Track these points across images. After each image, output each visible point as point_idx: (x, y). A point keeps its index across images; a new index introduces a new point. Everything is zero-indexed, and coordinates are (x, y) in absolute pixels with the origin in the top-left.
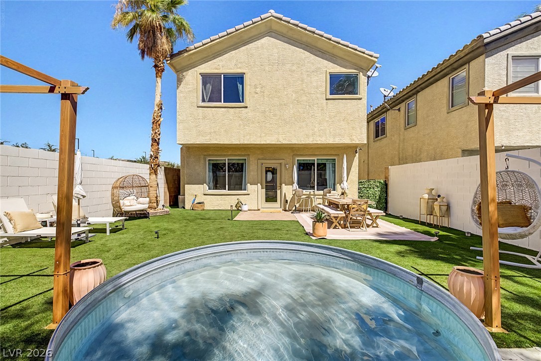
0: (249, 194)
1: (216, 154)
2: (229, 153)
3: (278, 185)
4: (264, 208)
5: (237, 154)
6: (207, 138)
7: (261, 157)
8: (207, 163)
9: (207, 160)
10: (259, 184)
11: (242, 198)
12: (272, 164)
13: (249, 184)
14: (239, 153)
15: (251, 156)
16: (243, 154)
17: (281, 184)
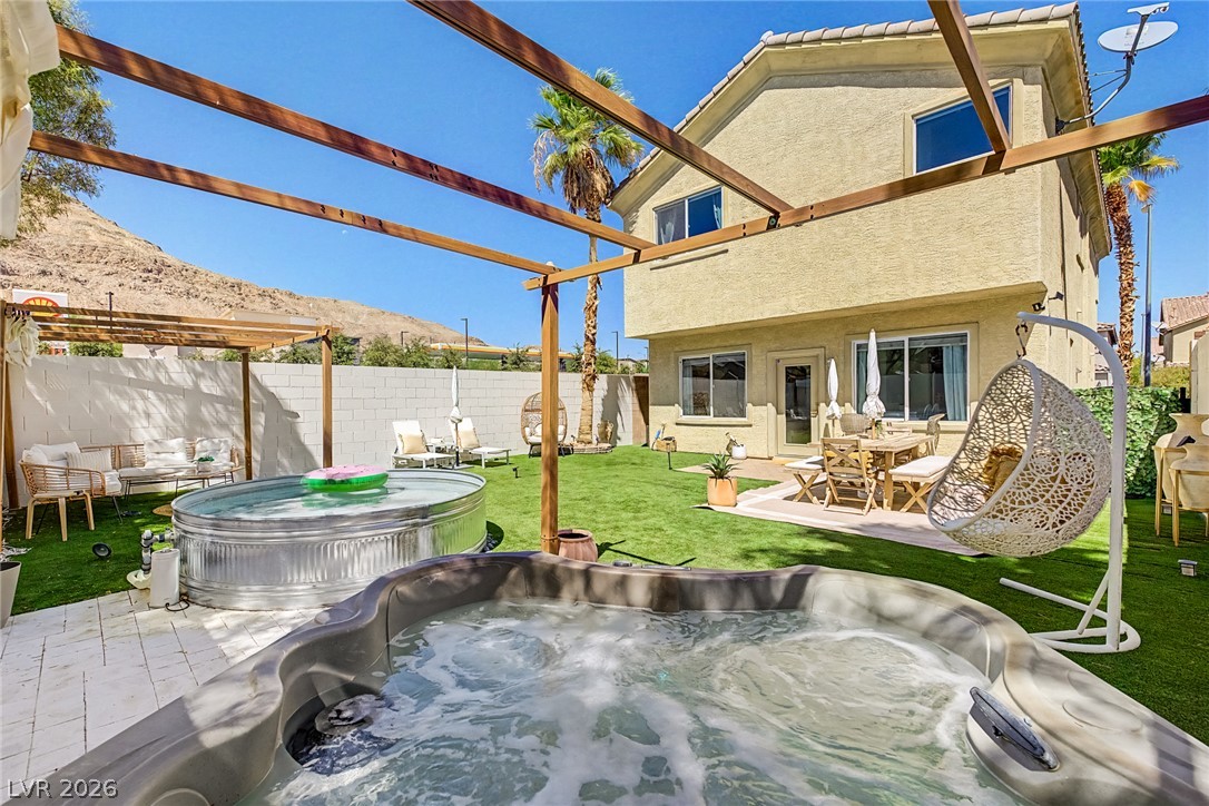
0: (751, 426)
1: (693, 347)
2: (715, 345)
3: (813, 406)
4: (780, 455)
5: (727, 344)
6: (664, 322)
7: (773, 346)
8: (681, 365)
9: (681, 360)
10: (770, 405)
11: (735, 433)
12: (798, 358)
13: (749, 405)
14: (732, 342)
15: (754, 347)
16: (739, 343)
17: (818, 405)
